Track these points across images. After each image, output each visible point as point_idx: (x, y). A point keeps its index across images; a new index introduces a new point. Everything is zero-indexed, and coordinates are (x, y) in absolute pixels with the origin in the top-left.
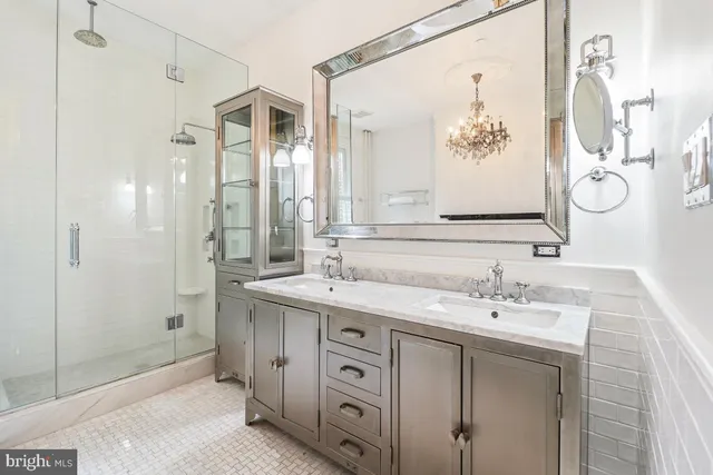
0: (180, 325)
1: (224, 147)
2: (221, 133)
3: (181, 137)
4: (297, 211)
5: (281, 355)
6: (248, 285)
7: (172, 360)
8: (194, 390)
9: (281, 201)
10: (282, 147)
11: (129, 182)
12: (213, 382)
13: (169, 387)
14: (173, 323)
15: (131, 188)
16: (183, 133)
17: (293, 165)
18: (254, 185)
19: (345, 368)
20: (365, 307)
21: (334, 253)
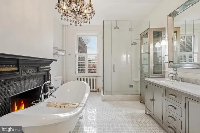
0: (132, 87)
1: (142, 44)
2: (141, 41)
3: (134, 43)
4: (163, 59)
5: (153, 98)
6: (147, 79)
7: (130, 94)
8: (135, 102)
9: (158, 57)
10: (158, 42)
11: (125, 54)
12: (139, 102)
13: (130, 100)
14: (131, 86)
15: (125, 56)
16: (134, 42)
17: (161, 46)
18: (149, 53)
19: (170, 105)
20: (176, 88)
21: (175, 72)
